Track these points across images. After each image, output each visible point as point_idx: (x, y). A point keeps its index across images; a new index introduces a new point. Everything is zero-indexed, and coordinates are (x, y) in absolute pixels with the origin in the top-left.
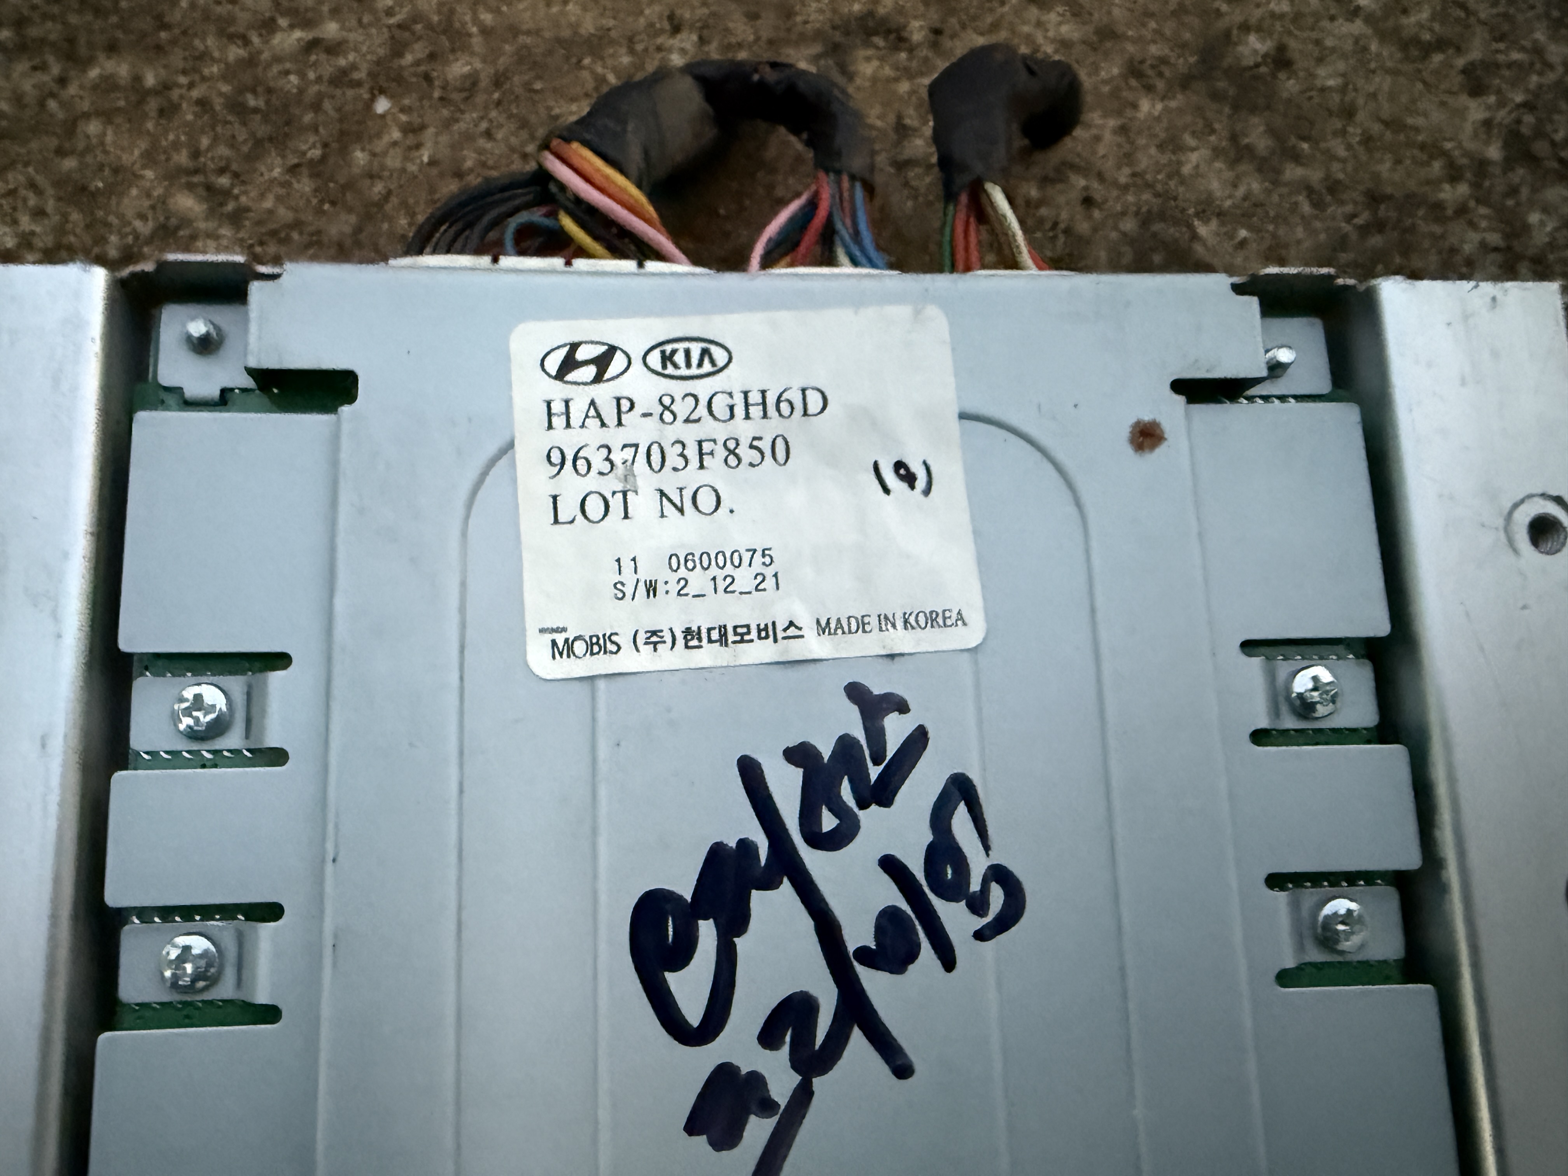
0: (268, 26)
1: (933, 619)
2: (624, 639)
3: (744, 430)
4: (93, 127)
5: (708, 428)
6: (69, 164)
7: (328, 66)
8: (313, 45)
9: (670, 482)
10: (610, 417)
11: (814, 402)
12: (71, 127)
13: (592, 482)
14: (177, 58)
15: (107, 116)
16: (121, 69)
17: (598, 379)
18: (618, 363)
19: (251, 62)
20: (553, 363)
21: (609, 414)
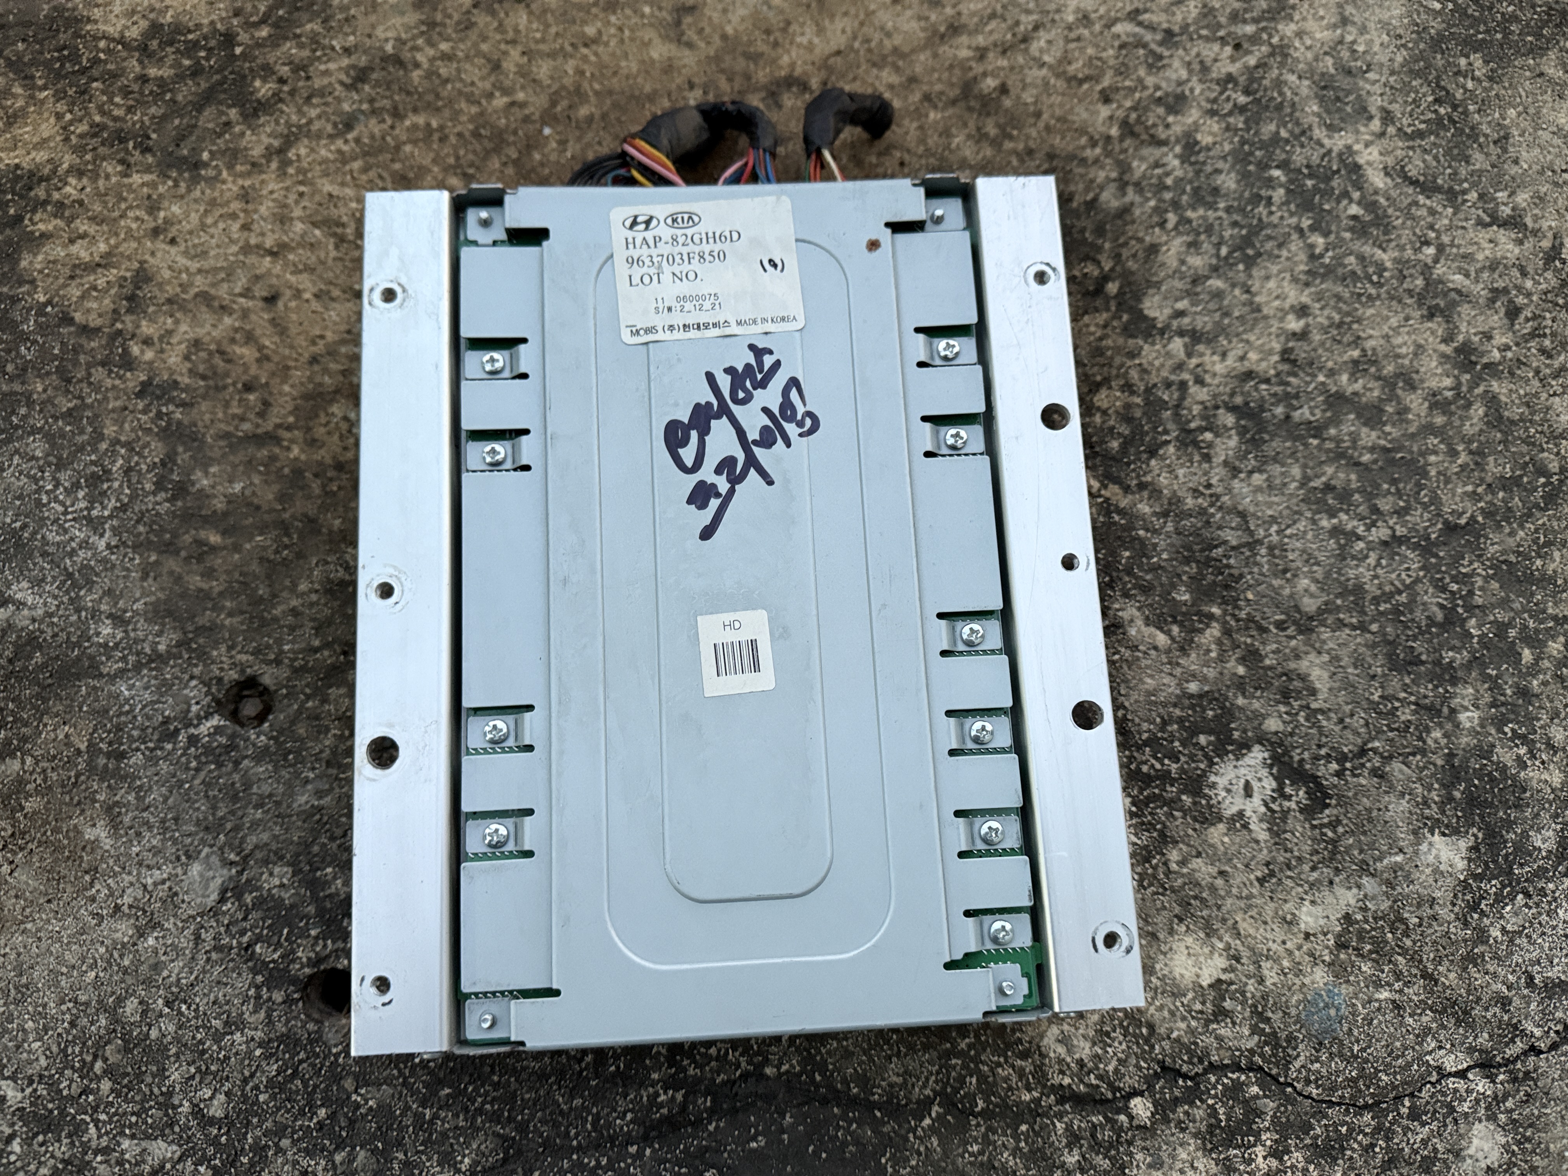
0: (490, 96)
1: (783, 319)
2: (660, 329)
3: (707, 248)
4: (408, 148)
5: (691, 247)
6: (397, 166)
7: (518, 113)
8: (513, 104)
9: (677, 269)
10: (651, 243)
11: (735, 236)
12: (397, 148)
13: (645, 270)
14: (447, 113)
15: (415, 142)
16: (420, 120)
17: (647, 229)
18: (654, 223)
19: (482, 114)
20: (628, 223)
21: (651, 242)
